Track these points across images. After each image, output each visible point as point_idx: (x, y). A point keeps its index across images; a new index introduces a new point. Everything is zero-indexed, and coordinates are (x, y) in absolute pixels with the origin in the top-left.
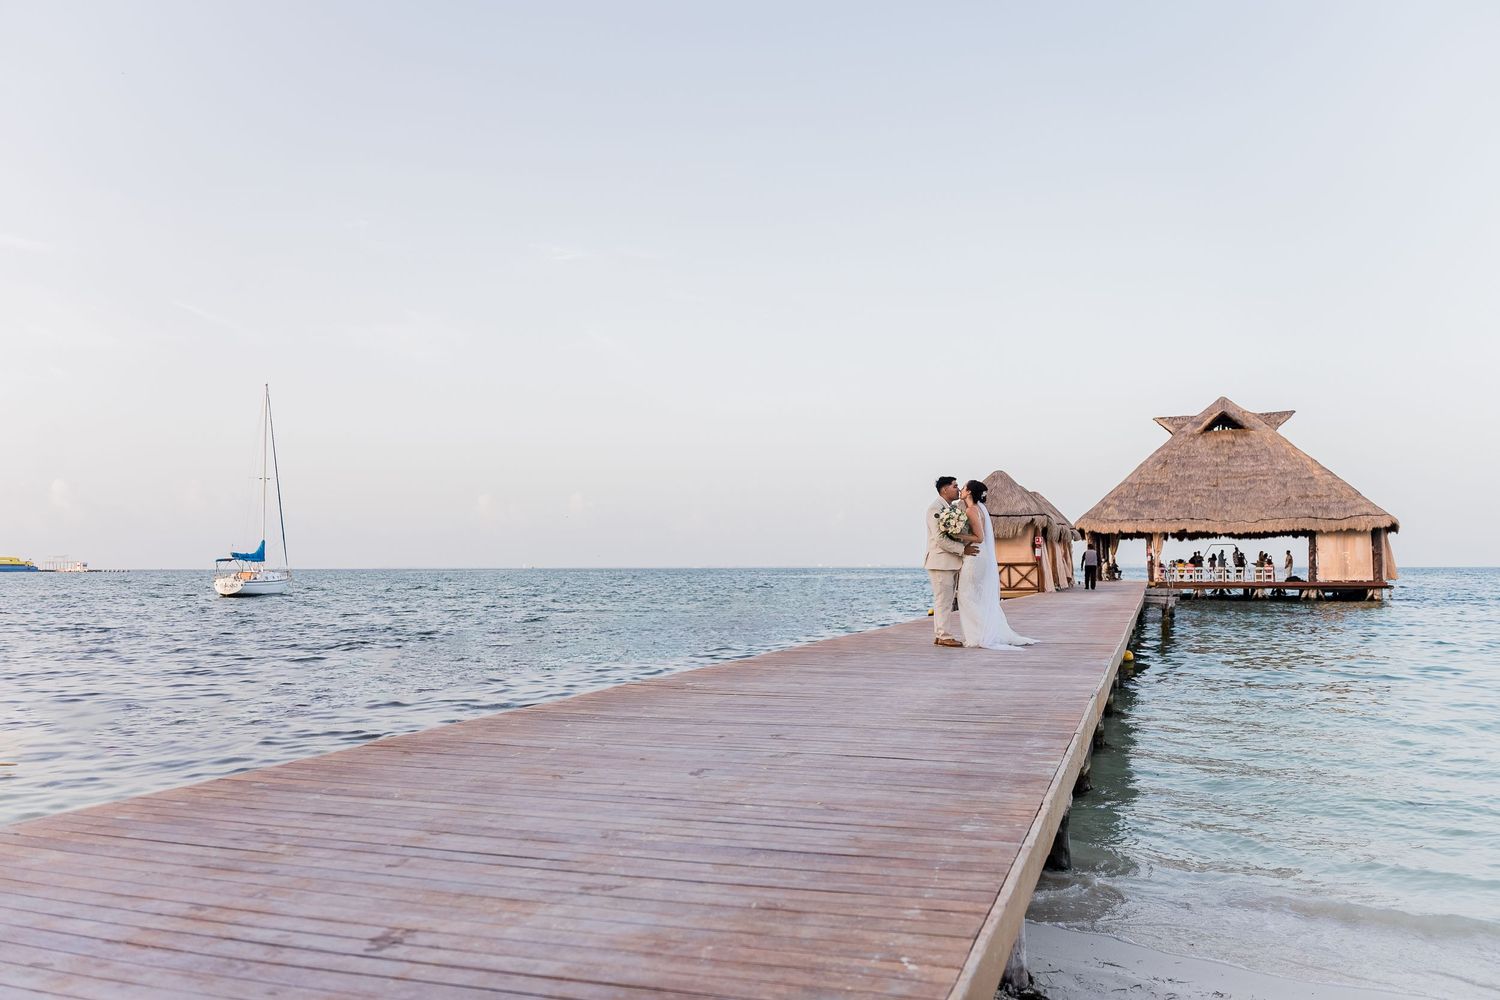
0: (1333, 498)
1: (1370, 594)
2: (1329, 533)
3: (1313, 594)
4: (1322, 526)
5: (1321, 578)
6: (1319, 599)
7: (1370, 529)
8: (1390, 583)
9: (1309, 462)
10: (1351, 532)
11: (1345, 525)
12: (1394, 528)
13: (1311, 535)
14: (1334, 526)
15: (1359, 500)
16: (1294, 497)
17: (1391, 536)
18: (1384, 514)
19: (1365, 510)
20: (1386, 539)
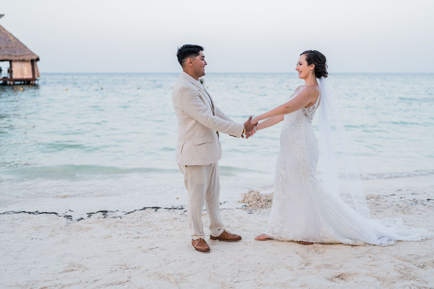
0: (17, 48)
1: (31, 82)
2: (16, 61)
3: (12, 83)
4: (13, 58)
5: (14, 76)
6: (14, 84)
7: (30, 59)
8: (38, 78)
9: (9, 35)
10: (23, 61)
11: (21, 58)
12: (38, 59)
13: (11, 62)
14: (17, 58)
15: (26, 50)
16: (3, 47)
17: (38, 63)
18: (34, 54)
19: (28, 53)
20: (36, 64)
